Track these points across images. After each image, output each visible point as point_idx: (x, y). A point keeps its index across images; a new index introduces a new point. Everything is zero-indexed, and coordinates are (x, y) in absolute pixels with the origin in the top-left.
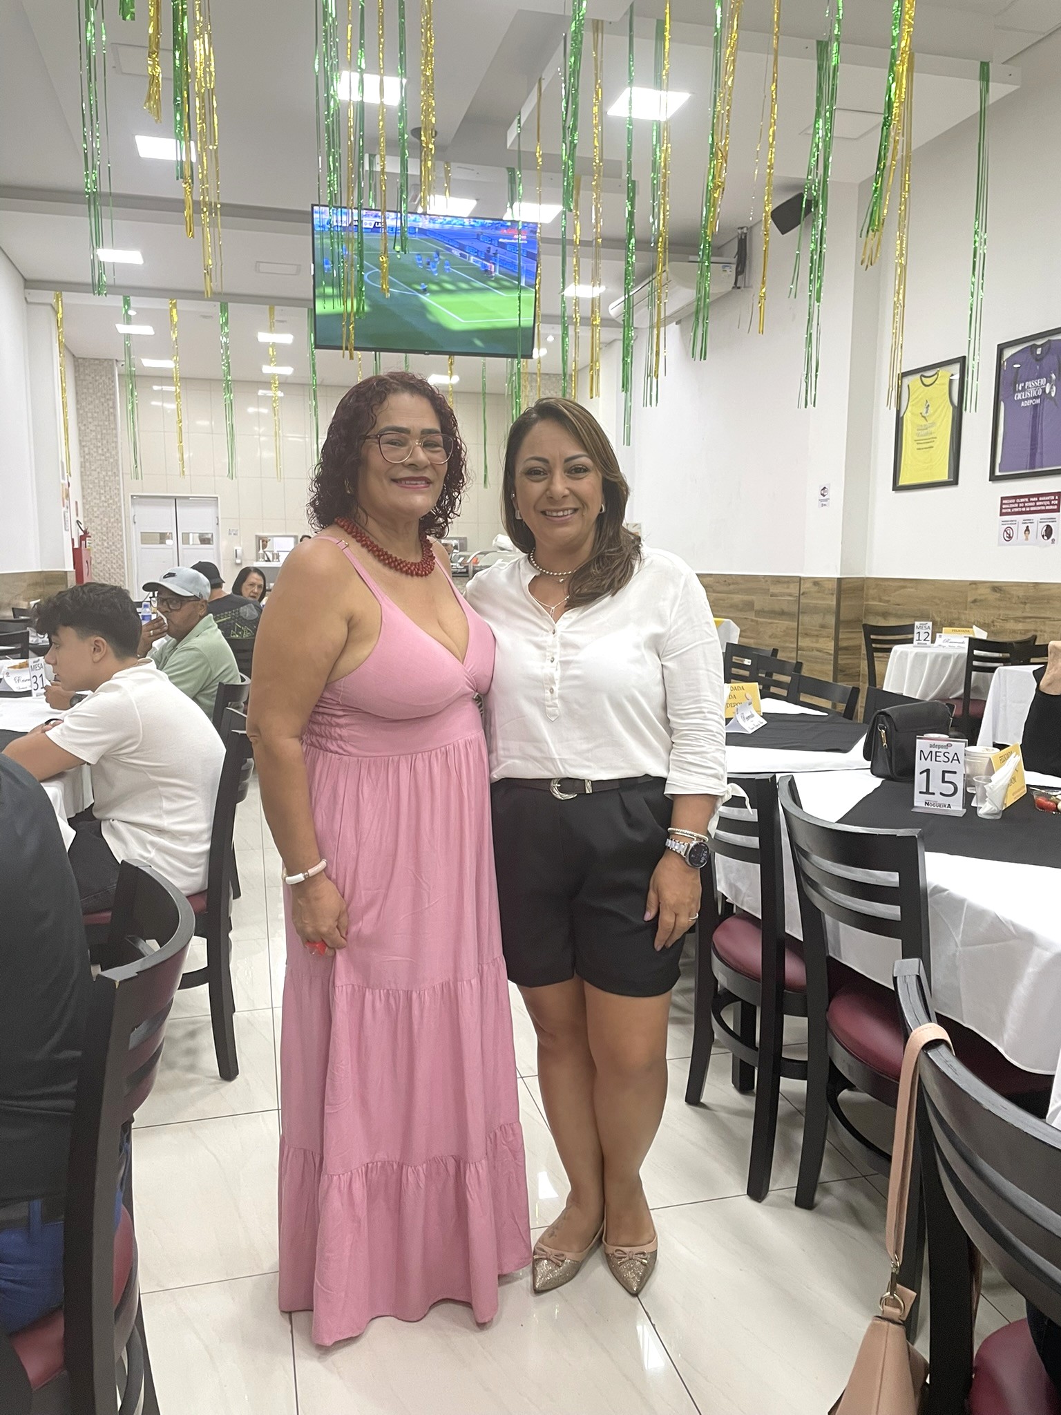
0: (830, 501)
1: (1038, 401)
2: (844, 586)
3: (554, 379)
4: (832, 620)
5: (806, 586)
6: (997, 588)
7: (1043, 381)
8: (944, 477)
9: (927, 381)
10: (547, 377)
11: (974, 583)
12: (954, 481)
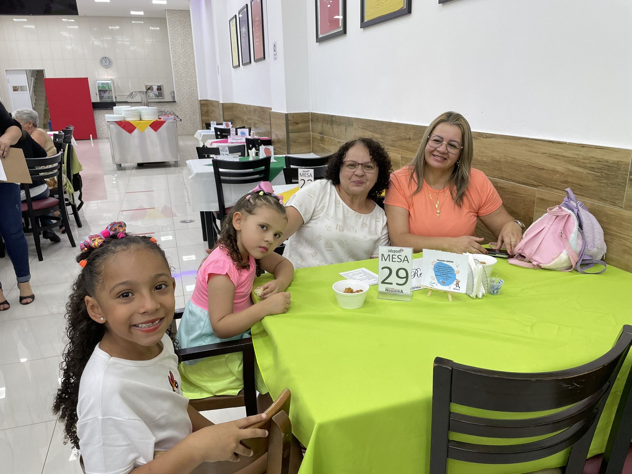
3: (184, 13)
8: (238, 64)
9: (233, 24)
10: (180, 11)
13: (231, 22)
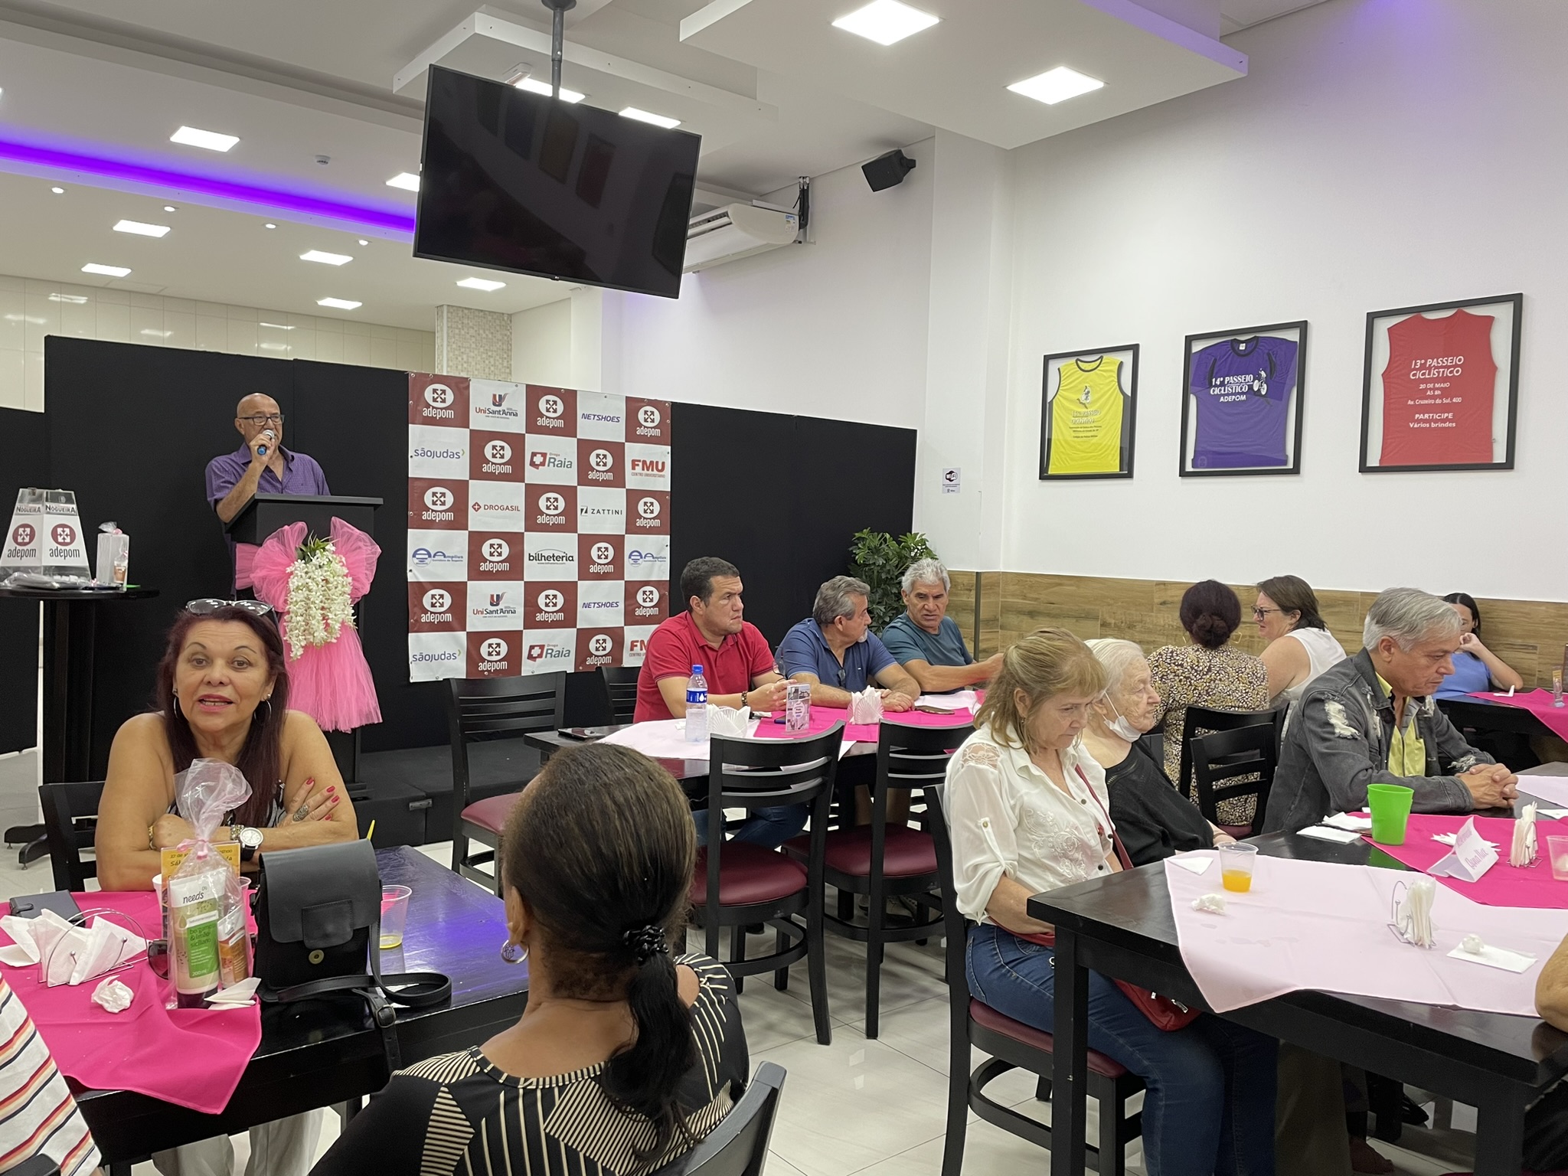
1: (1243, 398)
2: (982, 582)
7: (1250, 377)
8: (1113, 468)
9: (1086, 366)
12: (1128, 474)
13: (1073, 360)
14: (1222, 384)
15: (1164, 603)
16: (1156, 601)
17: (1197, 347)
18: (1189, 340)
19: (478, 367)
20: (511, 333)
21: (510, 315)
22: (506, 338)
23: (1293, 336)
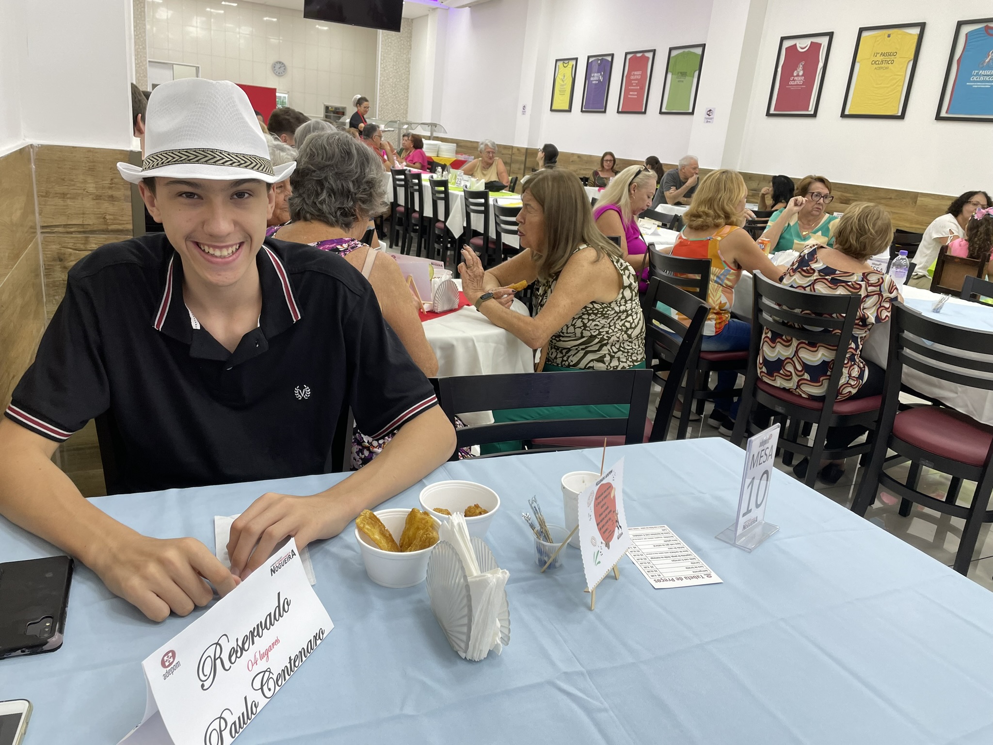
0: (526, 112)
1: (597, 82)
2: (528, 151)
3: (404, 21)
4: (522, 167)
5: (515, 151)
6: (579, 156)
7: (599, 74)
8: (567, 108)
9: (565, 65)
11: (573, 154)
12: (570, 110)
13: (562, 62)
14: (594, 77)
15: (572, 161)
16: (571, 160)
17: (590, 60)
18: (589, 57)
19: (396, 45)
20: (412, 29)
21: (412, 20)
22: (409, 31)
23: (609, 59)
